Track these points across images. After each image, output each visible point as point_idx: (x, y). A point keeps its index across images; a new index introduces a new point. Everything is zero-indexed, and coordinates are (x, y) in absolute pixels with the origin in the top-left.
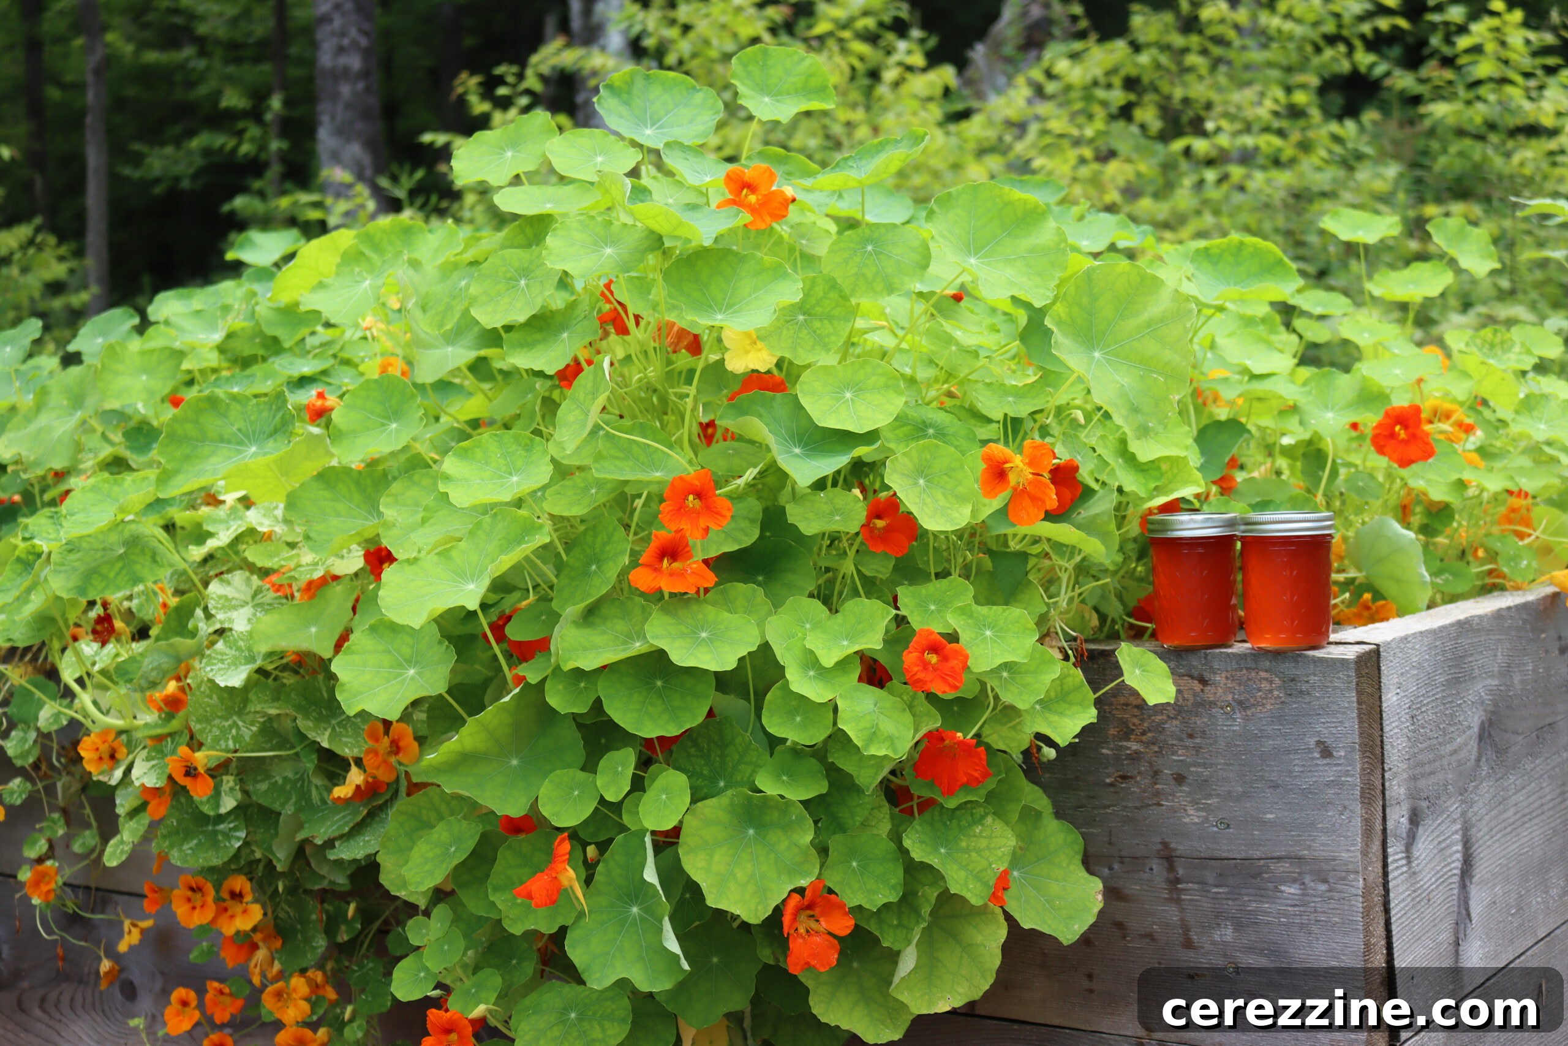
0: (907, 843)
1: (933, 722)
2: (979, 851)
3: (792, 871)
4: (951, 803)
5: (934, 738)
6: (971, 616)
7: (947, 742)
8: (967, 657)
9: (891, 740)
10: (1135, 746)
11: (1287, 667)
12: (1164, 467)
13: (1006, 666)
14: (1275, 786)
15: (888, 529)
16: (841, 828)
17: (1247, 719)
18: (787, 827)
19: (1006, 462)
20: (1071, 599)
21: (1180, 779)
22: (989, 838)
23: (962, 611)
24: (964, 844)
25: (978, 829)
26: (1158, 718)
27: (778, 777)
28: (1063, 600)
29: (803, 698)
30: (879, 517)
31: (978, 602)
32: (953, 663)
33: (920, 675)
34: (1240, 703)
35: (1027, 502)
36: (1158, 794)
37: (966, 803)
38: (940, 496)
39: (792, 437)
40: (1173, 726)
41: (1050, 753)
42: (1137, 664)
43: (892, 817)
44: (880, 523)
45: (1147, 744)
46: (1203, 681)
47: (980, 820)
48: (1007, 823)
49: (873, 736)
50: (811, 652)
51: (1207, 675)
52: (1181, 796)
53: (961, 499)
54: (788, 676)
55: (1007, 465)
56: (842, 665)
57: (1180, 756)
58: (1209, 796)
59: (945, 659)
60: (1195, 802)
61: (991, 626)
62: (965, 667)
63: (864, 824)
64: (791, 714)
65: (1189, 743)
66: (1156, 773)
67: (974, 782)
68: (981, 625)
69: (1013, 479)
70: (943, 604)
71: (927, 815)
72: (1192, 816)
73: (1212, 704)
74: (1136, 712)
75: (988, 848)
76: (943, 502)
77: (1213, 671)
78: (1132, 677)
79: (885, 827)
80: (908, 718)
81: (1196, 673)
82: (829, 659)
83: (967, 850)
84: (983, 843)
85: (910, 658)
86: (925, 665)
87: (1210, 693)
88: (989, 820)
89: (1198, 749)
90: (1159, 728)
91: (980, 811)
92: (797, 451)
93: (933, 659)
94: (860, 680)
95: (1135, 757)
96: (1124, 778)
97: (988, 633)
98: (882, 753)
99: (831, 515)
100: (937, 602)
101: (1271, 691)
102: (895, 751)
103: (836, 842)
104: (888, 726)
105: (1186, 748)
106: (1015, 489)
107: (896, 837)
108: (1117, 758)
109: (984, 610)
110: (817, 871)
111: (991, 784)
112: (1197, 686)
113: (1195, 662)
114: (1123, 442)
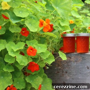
0: (26, 79)
1: (31, 61)
2: (37, 81)
3: (8, 83)
4: (33, 74)
5: (31, 63)
6: (37, 45)
7: (33, 64)
8: (36, 51)
9: (24, 63)
10: (60, 68)
11: (83, 56)
12: (65, 27)
13: (42, 53)
14: (80, 73)
15: (25, 33)
16: (16, 77)
17: (76, 63)
18: (8, 76)
19: (43, 22)
20: (51, 46)
21: (66, 72)
22: (39, 79)
23: (36, 44)
24: (35, 80)
25: (37, 78)
26: (63, 63)
27: (7, 69)
28: (50, 45)
29: (11, 56)
30: (23, 31)
31: (38, 43)
32: (34, 52)
33: (29, 53)
34: (76, 61)
35: (46, 29)
36: (63, 75)
37: (35, 74)
38: (33, 27)
39: (12, 18)
40: (66, 65)
41: (48, 68)
42: (61, 54)
43: (24, 76)
44: (24, 32)
45: (62, 67)
46: (70, 58)
47: (37, 77)
48: (41, 77)
49: (22, 62)
50: (13, 49)
51: (71, 57)
52: (67, 75)
53: (36, 28)
54: (9, 53)
55: (43, 23)
56: (17, 51)
57: (67, 69)
58: (71, 75)
59: (33, 51)
60: (69, 76)
61: (40, 47)
62: (36, 52)
63: (20, 77)
64: (9, 59)
65: (68, 67)
66: (63, 71)
67: (37, 70)
68: (39, 47)
69: (44, 25)
70: (33, 43)
71: (29, 76)
72: (68, 78)
73: (71, 61)
74: (60, 63)
75: (38, 81)
76: (33, 28)
77: (72, 56)
78: (60, 56)
79: (23, 77)
80: (27, 60)
81: (69, 57)
82: (15, 50)
83: (35, 81)
84: (38, 80)
85: (28, 50)
86: (30, 52)
87: (71, 60)
88: (39, 77)
89: (69, 68)
90: (64, 65)
91: (37, 75)
92: (12, 20)
93: (31, 51)
94: (20, 54)
95: (60, 69)
96: (58, 72)
97: (40, 48)
98: (23, 65)
99: (16, 30)
100: (32, 43)
101: (80, 59)
102: (25, 65)
103: (15, 79)
104: (24, 61)
105: (67, 68)
106: (44, 27)
107: (24, 79)
108: (57, 69)
109: (39, 45)
110: (12, 83)
111: (39, 71)
112: (69, 59)
113: (69, 55)
114: (59, 23)
